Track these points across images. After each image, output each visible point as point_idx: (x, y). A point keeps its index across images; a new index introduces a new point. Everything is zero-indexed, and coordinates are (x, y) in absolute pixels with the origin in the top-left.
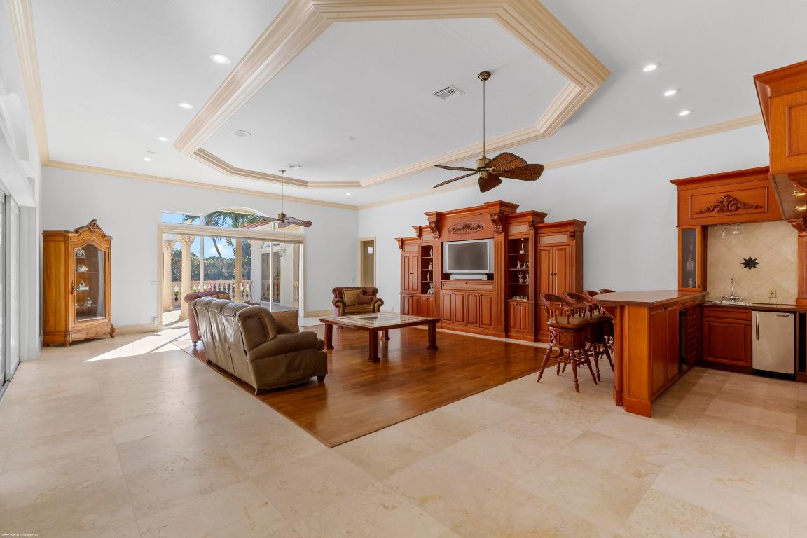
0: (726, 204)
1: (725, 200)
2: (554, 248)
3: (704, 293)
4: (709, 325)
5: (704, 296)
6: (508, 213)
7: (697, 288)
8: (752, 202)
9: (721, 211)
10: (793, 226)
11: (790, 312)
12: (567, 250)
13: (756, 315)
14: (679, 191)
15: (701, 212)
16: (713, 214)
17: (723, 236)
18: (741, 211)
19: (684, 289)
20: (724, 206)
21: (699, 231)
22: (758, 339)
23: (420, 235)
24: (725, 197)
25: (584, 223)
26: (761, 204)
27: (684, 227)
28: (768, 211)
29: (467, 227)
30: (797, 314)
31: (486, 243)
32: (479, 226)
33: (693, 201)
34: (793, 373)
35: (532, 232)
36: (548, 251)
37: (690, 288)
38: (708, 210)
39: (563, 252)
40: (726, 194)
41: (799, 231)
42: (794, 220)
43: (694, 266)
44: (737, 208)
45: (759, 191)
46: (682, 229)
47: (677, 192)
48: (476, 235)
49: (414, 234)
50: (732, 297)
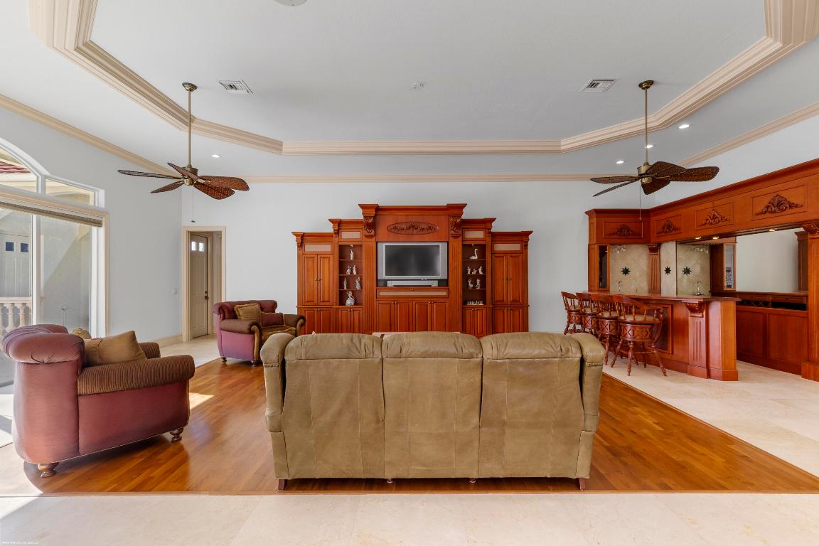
1: (623, 227)
2: (509, 256)
9: (620, 235)
10: (650, 248)
15: (610, 235)
16: (616, 236)
20: (622, 232)
23: (337, 232)
27: (600, 244)
28: (643, 238)
29: (413, 227)
31: (438, 246)
32: (431, 228)
33: (605, 226)
36: (503, 257)
38: (614, 234)
39: (517, 259)
40: (622, 224)
42: (652, 245)
44: (629, 234)
45: (638, 224)
48: (426, 237)
49: (330, 229)
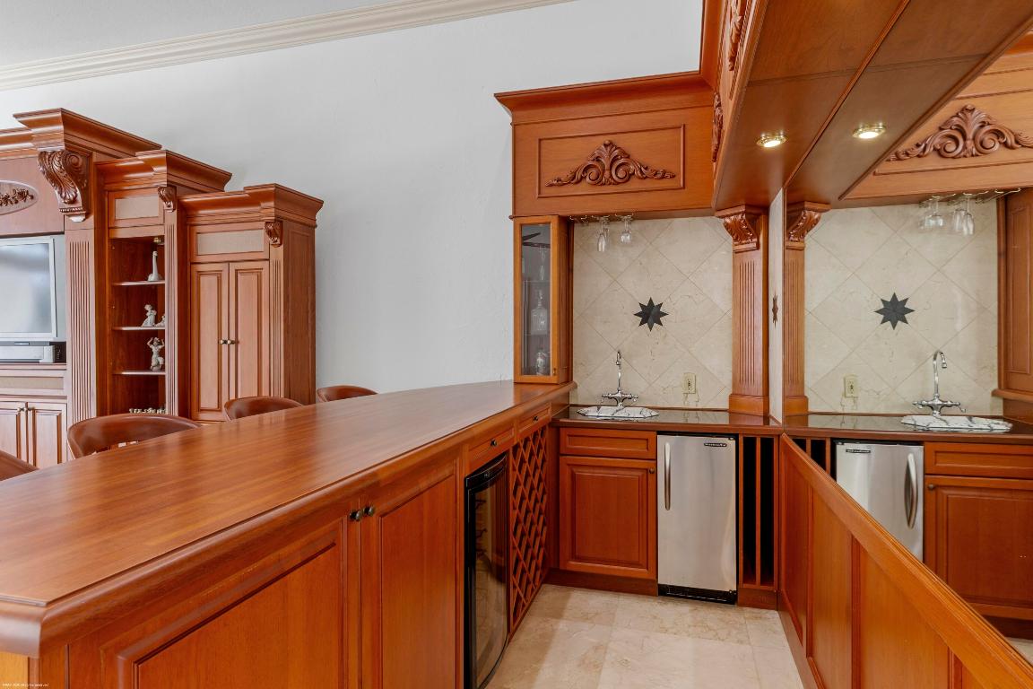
0: (606, 162)
1: (605, 152)
2: (233, 267)
3: (565, 389)
4: (573, 476)
5: (567, 395)
6: (103, 158)
7: (552, 378)
8: (656, 163)
9: (598, 181)
10: (727, 226)
11: (728, 436)
12: (265, 274)
13: (666, 445)
14: (515, 125)
15: (560, 183)
16: (584, 188)
17: (602, 244)
18: (635, 184)
19: (527, 378)
20: (604, 171)
21: (556, 232)
22: (668, 506)
24: (606, 145)
25: (319, 204)
26: (671, 168)
27: (525, 221)
28: (684, 187)
30: (741, 439)
32: (23, 195)
33: (543, 151)
34: (734, 588)
35: (172, 217)
36: (218, 274)
37: (539, 377)
38: (575, 179)
39: (254, 277)
40: (606, 139)
41: (735, 240)
42: (728, 212)
43: (545, 321)
44: (629, 176)
45: (667, 135)
46: (521, 225)
47: (510, 128)
48: (15, 220)
50: (619, 395)
